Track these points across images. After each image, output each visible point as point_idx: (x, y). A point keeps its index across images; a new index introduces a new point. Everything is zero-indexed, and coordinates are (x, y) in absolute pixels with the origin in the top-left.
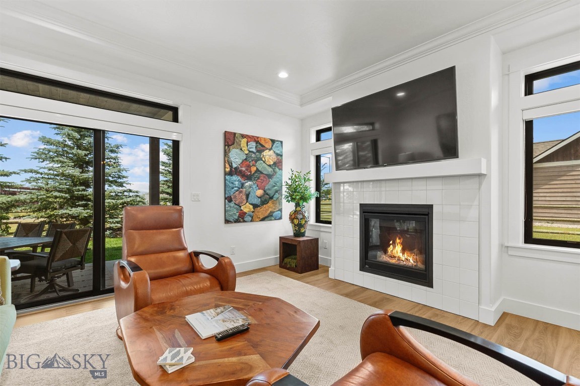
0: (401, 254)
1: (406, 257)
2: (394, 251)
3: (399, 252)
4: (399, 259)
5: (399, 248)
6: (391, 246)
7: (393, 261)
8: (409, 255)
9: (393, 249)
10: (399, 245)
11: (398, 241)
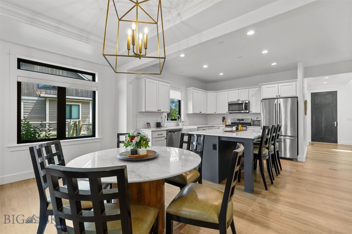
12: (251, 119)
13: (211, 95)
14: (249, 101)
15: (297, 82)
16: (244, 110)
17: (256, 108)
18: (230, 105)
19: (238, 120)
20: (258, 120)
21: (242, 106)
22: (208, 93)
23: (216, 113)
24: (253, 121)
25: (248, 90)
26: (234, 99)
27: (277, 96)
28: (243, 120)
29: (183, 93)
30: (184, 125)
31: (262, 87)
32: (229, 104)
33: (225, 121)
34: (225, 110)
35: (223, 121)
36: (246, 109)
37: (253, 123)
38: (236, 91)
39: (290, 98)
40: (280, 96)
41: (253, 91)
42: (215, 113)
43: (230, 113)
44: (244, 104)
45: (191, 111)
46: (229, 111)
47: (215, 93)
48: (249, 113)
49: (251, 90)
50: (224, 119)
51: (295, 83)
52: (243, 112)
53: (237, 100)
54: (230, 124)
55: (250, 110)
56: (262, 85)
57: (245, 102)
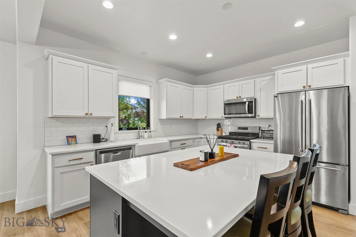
12: (260, 127)
13: (200, 91)
14: (255, 99)
15: (346, 58)
16: (247, 113)
18: (227, 105)
19: (239, 128)
20: (270, 128)
21: (244, 106)
22: (195, 89)
24: (261, 130)
25: (254, 80)
26: (232, 97)
27: (304, 87)
28: (246, 128)
29: (152, 87)
30: (152, 136)
31: (276, 72)
32: (225, 104)
33: (220, 129)
34: (219, 113)
35: (218, 130)
36: (250, 111)
37: (262, 133)
38: (235, 84)
40: (310, 86)
41: (262, 81)
42: (206, 117)
43: (226, 118)
44: (247, 103)
45: (164, 116)
46: (224, 114)
48: (255, 117)
49: (258, 80)
50: (219, 126)
51: (342, 59)
52: (246, 115)
53: (237, 97)
54: (228, 134)
55: (258, 114)
56: (277, 69)
57: (249, 100)
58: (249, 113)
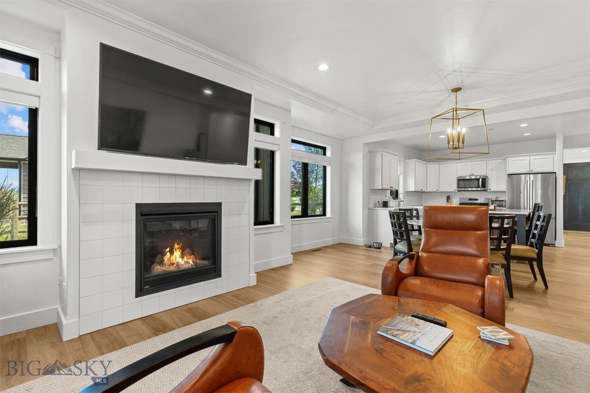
0: (181, 259)
1: (186, 260)
2: (171, 258)
3: (178, 257)
4: (178, 265)
5: (177, 254)
6: (168, 254)
7: (172, 268)
8: (189, 257)
9: (170, 256)
10: (178, 251)
11: (176, 246)
12: (489, 199)
13: (433, 167)
14: (487, 177)
15: (554, 155)
16: (481, 187)
17: (497, 184)
18: (459, 180)
19: (470, 199)
21: (476, 182)
22: (428, 166)
23: (438, 191)
24: (492, 200)
25: (486, 162)
27: (528, 171)
28: (477, 199)
31: (507, 159)
33: (449, 200)
34: (453, 186)
35: (448, 201)
36: (484, 185)
38: (468, 163)
39: (540, 174)
40: (532, 171)
41: (493, 163)
43: (458, 191)
44: (481, 179)
45: (412, 188)
46: (458, 188)
47: (437, 166)
48: (487, 190)
49: (489, 163)
50: (448, 198)
51: (552, 156)
52: (478, 189)
53: (470, 175)
55: (489, 188)
56: (508, 157)
57: (482, 177)
58: (482, 187)
